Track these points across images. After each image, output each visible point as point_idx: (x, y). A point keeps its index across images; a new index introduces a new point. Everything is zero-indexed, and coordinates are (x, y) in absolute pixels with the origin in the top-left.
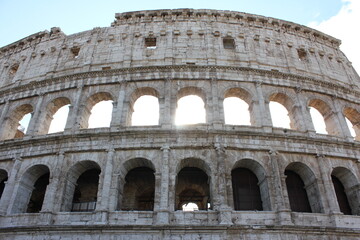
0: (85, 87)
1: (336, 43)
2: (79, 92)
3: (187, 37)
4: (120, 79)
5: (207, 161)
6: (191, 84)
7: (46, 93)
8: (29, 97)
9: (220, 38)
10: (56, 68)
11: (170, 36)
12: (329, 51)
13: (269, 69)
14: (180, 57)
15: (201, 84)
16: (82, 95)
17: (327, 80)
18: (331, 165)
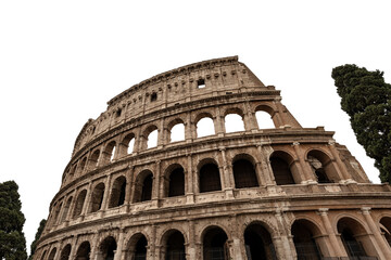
1: (233, 60)
9: (149, 96)
11: (126, 106)
12: (228, 69)
13: (173, 105)
17: (223, 94)
18: (198, 159)
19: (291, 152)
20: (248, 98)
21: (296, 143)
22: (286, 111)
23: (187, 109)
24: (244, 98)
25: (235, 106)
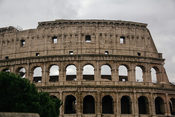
0: (30, 64)
1: (144, 27)
2: (28, 66)
3: (70, 37)
4: (44, 61)
5: (75, 96)
6: (71, 62)
7: (14, 65)
8: (7, 66)
9: (84, 36)
10: (16, 51)
11: (63, 37)
14: (67, 48)
15: (74, 63)
16: (29, 67)
18: (122, 95)
19: (164, 98)
20: (149, 61)
21: (167, 94)
22: (165, 73)
23: (115, 59)
24: (147, 61)
25: (142, 64)
